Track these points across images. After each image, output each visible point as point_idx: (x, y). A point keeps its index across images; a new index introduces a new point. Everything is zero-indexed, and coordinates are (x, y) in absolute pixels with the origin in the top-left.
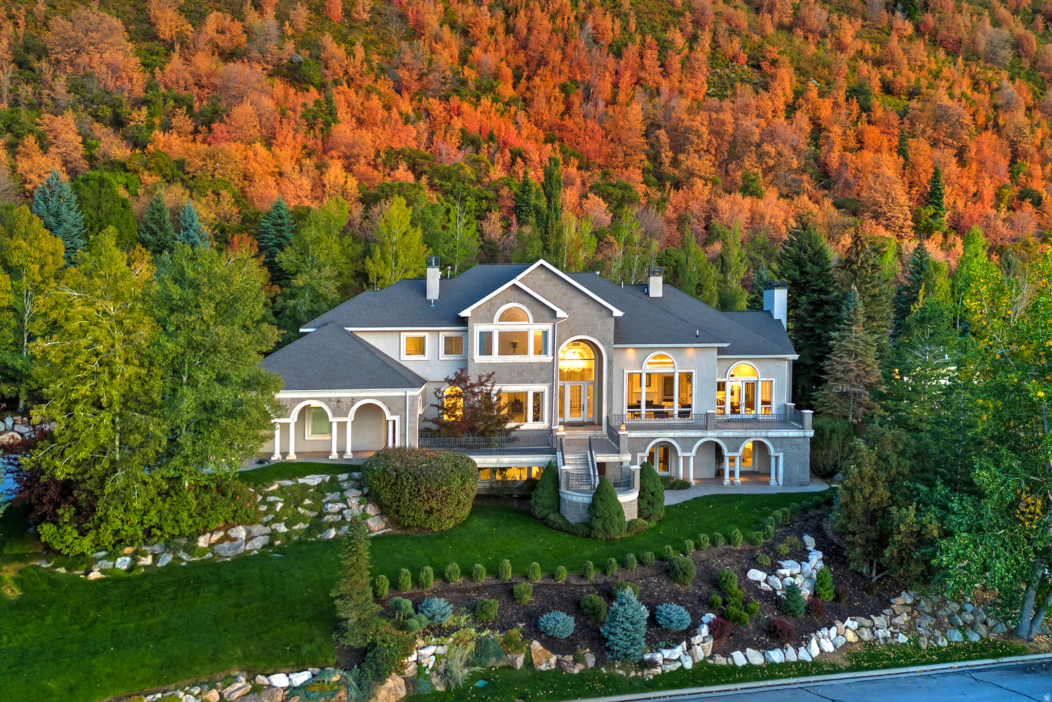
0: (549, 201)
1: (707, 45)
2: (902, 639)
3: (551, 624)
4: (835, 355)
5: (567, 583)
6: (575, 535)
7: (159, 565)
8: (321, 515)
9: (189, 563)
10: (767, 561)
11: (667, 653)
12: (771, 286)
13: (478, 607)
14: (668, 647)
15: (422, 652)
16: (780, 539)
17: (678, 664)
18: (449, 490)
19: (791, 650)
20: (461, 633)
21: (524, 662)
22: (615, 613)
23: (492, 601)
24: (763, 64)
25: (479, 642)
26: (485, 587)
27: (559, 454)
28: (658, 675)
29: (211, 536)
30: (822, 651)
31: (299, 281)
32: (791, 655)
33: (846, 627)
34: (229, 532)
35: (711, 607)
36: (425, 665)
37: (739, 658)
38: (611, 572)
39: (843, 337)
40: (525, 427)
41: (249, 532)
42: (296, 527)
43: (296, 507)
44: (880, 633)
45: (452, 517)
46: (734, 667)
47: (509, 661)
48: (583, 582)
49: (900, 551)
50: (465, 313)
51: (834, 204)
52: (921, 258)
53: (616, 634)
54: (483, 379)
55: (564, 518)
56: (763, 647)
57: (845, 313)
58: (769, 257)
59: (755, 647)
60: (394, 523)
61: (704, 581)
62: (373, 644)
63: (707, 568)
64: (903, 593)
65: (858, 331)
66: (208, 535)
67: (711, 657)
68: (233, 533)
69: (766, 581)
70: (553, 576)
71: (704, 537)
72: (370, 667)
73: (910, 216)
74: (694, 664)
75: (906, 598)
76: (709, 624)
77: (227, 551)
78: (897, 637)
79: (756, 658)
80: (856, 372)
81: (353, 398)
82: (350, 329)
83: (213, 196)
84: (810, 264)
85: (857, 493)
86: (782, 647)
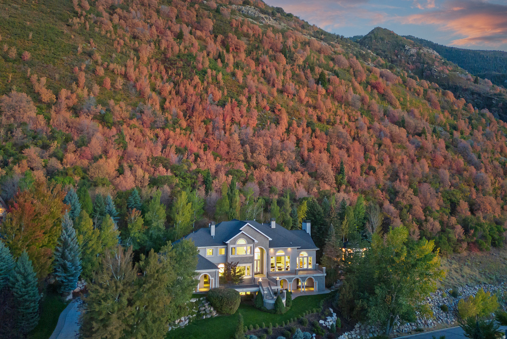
1: (255, 103)
2: (359, 337)
4: (327, 246)
6: (270, 313)
8: (199, 311)
9: (175, 329)
10: (323, 317)
12: (305, 221)
16: (324, 310)
24: (275, 111)
27: (261, 288)
33: (345, 335)
34: (181, 319)
35: (314, 332)
39: (329, 241)
40: (245, 278)
44: (353, 336)
48: (282, 328)
49: (357, 312)
50: (228, 242)
51: (309, 174)
55: (265, 308)
57: (329, 232)
60: (219, 312)
61: (310, 325)
63: (309, 320)
65: (333, 238)
66: (177, 320)
69: (324, 323)
70: (274, 326)
71: (307, 311)
73: (334, 179)
75: (357, 325)
76: (315, 337)
77: (182, 325)
78: (357, 337)
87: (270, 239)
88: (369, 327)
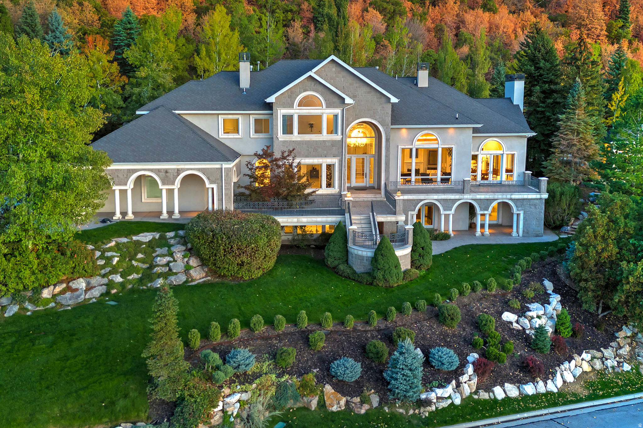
0: (339, 11)
2: (627, 367)
3: (341, 370)
4: (561, 133)
5: (355, 329)
6: (361, 282)
7: (6, 315)
8: (152, 267)
9: (34, 312)
10: (517, 304)
11: (440, 392)
12: (511, 79)
13: (278, 356)
14: (441, 386)
15: (228, 400)
16: (526, 284)
17: (449, 401)
18: (257, 247)
19: (541, 384)
20: (263, 379)
21: (318, 404)
22: (396, 360)
23: (290, 349)
25: (279, 386)
26: (285, 334)
27: (347, 215)
28: (433, 412)
29: (54, 288)
30: (564, 382)
31: (142, 73)
32: (541, 388)
33: (583, 360)
34: (71, 284)
35: (474, 346)
36: (230, 413)
37: (499, 393)
38: (391, 318)
39: (569, 119)
40: (320, 192)
41: (88, 284)
42: (130, 277)
43: (130, 260)
44: (609, 363)
45: (260, 268)
46: (495, 401)
47: (304, 403)
48: (368, 328)
49: (627, 297)
50: (271, 99)
51: (549, 18)
52: (620, 57)
53: (397, 379)
54: (286, 154)
55: (351, 267)
56: (519, 382)
57: (571, 100)
58: (504, 57)
59: (512, 382)
60: (213, 272)
61: (467, 323)
62: (182, 399)
63: (469, 311)
64: (624, 327)
65: (580, 114)
66: (52, 287)
67: (476, 393)
68: (73, 285)
69: (517, 322)
70: (343, 323)
71: (466, 285)
72: (178, 421)
73: (605, 28)
74: (462, 400)
75: (626, 332)
76: (473, 363)
77: (68, 300)
78: (622, 366)
79: (512, 391)
80: (578, 146)
81: (178, 170)
82: (177, 112)
83: (78, 6)
84: (543, 61)
85: (591, 249)
86: (533, 380)
87: (394, 100)
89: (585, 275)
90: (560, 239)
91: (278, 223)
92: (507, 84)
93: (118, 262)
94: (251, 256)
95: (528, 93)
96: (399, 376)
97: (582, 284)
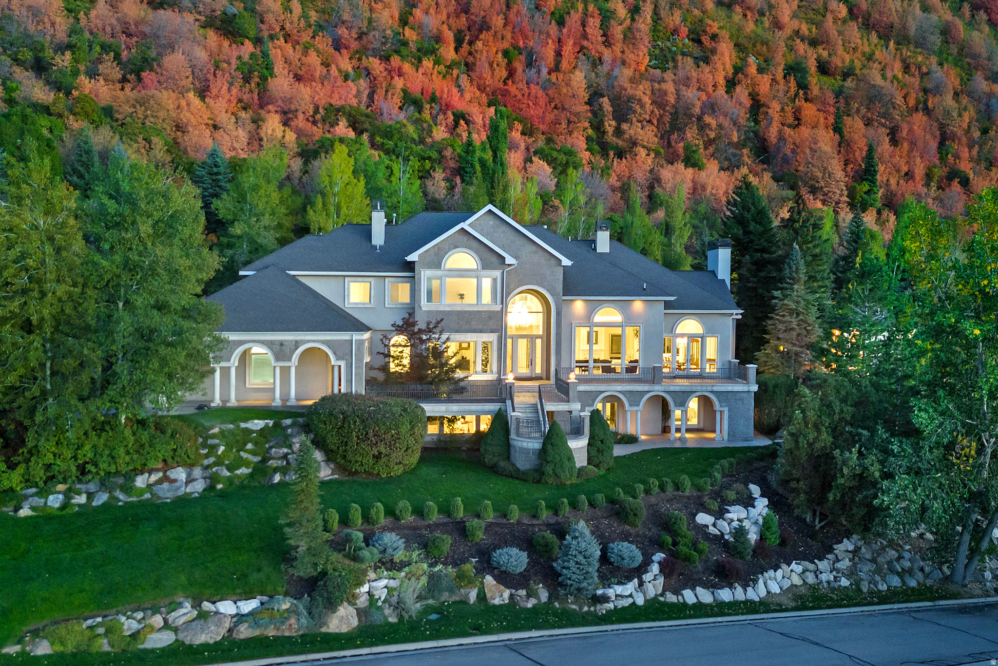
0: (495, 156)
1: (649, 17)
2: (845, 582)
3: (504, 559)
4: (777, 315)
5: (519, 523)
6: (525, 481)
7: (94, 504)
8: (264, 460)
9: (126, 503)
10: (715, 506)
11: (619, 589)
12: (714, 246)
13: (430, 544)
14: (620, 583)
15: (374, 584)
16: (728, 487)
17: (630, 600)
18: (398, 434)
19: (739, 590)
20: (413, 567)
21: (477, 597)
22: (568, 547)
23: (445, 536)
24: (703, 38)
25: (432, 577)
26: (437, 525)
27: (509, 402)
28: (611, 610)
29: (149, 476)
30: (768, 592)
31: (237, 230)
32: (739, 594)
33: (792, 571)
34: (168, 473)
35: (661, 547)
36: (377, 597)
37: (689, 596)
38: (562, 512)
39: (785, 296)
40: (473, 378)
41: (189, 475)
42: (238, 472)
43: (238, 451)
44: (824, 577)
45: (400, 463)
46: (685, 604)
47: (461, 595)
48: (535, 522)
49: (843, 495)
50: (412, 257)
51: (773, 178)
52: (858, 227)
53: (569, 568)
54: (431, 326)
55: (513, 465)
56: (711, 586)
57: (787, 272)
59: (705, 586)
60: (341, 468)
61: (654, 524)
62: (324, 574)
63: (657, 511)
64: (845, 540)
65: (799, 288)
66: (146, 475)
67: (662, 595)
68: (173, 474)
69: (714, 525)
70: (505, 516)
71: (654, 482)
72: (321, 596)
73: (846, 193)
74: (646, 601)
75: (847, 545)
76: (659, 563)
77: (166, 492)
78: (840, 581)
79: (705, 596)
80: (798, 331)
81: (297, 342)
82: (291, 273)
83: (144, 142)
84: (753, 224)
85: (801, 439)
86: (731, 586)
87: (566, 262)
88: (893, 554)
89: (796, 473)
90: (774, 443)
91: (423, 410)
92: (710, 253)
93: (223, 452)
94: (390, 445)
95: (735, 266)
96: (572, 564)
97: (793, 484)
